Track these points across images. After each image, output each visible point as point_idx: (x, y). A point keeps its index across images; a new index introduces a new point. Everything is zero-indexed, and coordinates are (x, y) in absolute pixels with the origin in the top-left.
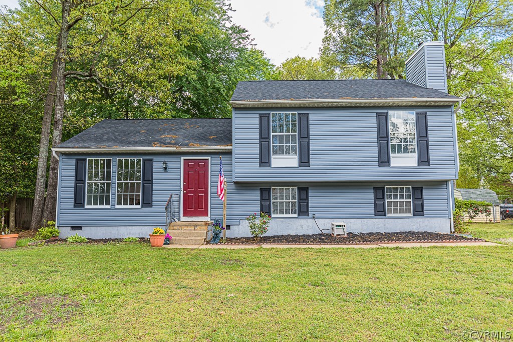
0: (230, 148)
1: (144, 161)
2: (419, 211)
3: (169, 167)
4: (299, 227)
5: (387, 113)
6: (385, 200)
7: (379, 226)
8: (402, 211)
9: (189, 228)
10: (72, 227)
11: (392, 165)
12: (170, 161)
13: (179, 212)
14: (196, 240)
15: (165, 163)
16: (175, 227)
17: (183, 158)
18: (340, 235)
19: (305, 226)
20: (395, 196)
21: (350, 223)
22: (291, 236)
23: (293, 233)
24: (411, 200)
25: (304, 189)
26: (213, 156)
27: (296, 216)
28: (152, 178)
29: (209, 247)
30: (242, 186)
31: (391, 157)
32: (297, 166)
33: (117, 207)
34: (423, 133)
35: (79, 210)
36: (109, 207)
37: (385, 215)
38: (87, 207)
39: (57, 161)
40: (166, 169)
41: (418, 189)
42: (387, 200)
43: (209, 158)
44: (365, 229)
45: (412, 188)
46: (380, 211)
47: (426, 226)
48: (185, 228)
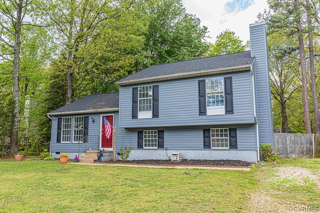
0: (118, 109)
1: (85, 117)
2: (233, 146)
3: (96, 120)
4: (159, 155)
5: (205, 80)
6: (210, 138)
7: (207, 156)
8: (222, 146)
9: (94, 154)
10: (56, 153)
11: (208, 114)
12: (95, 117)
13: (99, 145)
14: (90, 160)
15: (93, 118)
16: (87, 153)
17: (101, 116)
18: (175, 160)
19: (161, 154)
20: (217, 135)
21: (188, 153)
22: (154, 160)
23: (155, 159)
24: (228, 138)
25: (161, 131)
26: (115, 113)
27: (156, 148)
28: (88, 127)
29: (95, 164)
30: (130, 130)
31: (207, 109)
32: (152, 117)
33: (74, 142)
34: (229, 91)
35: (59, 144)
36: (70, 142)
37: (210, 148)
38: (62, 142)
39: (51, 120)
40: (93, 121)
41: (233, 129)
42: (211, 138)
43: (113, 115)
44: (198, 157)
45: (229, 129)
46: (207, 146)
47: (239, 156)
48: (92, 154)
